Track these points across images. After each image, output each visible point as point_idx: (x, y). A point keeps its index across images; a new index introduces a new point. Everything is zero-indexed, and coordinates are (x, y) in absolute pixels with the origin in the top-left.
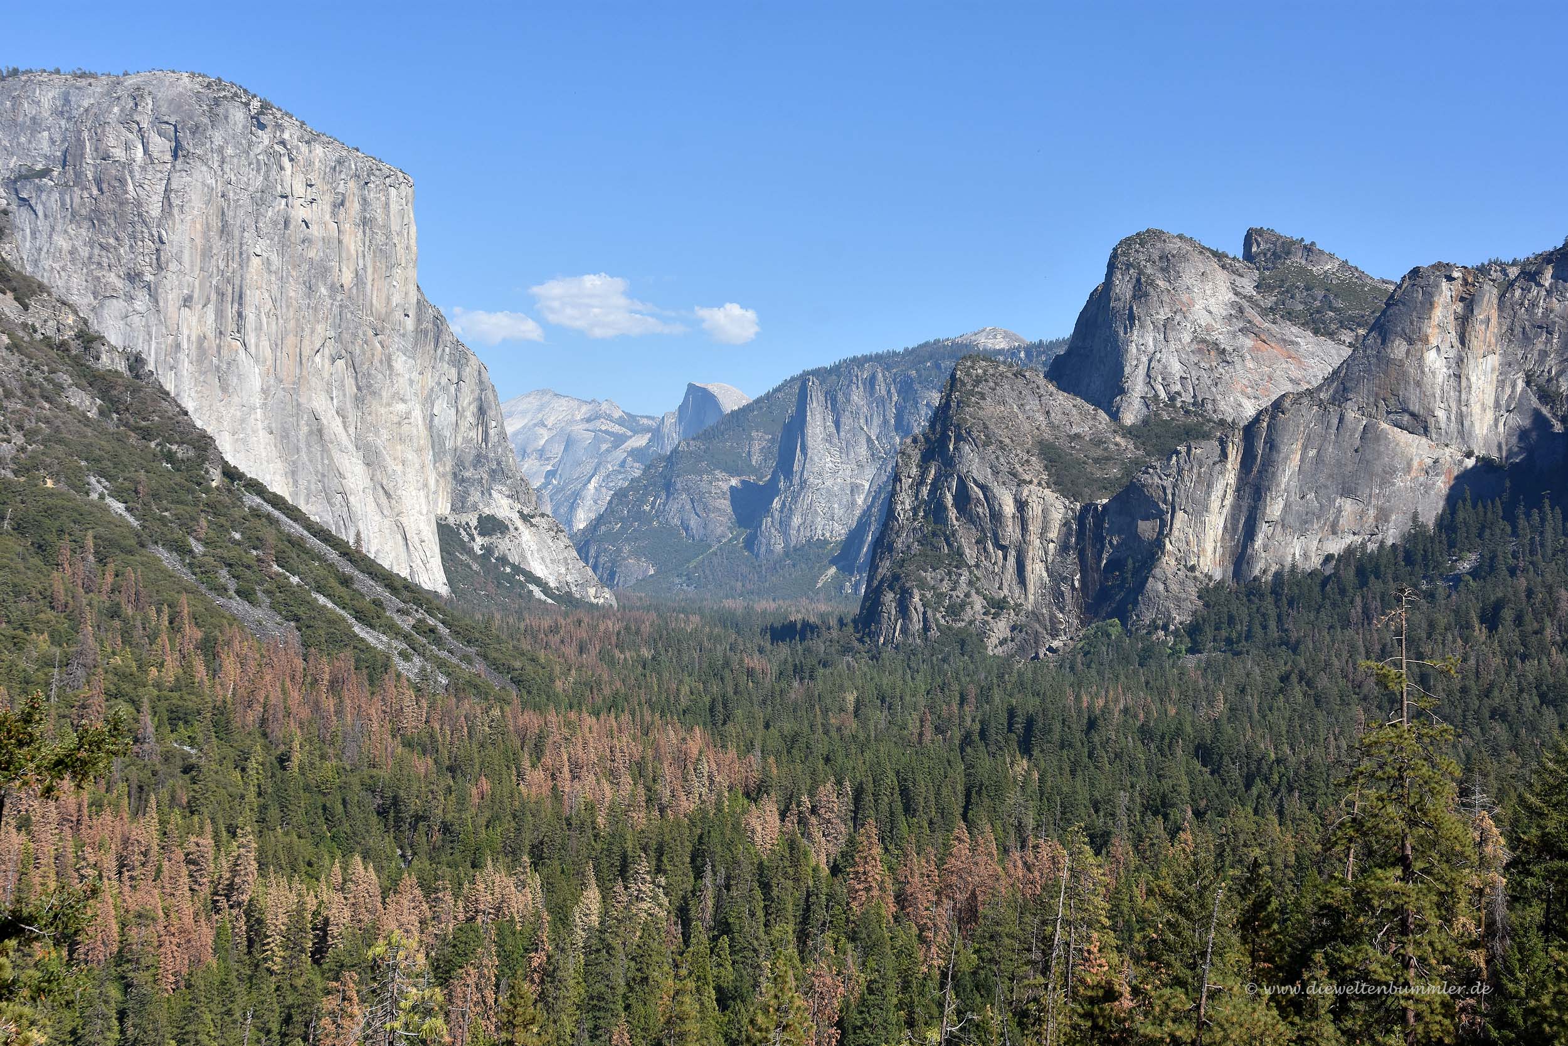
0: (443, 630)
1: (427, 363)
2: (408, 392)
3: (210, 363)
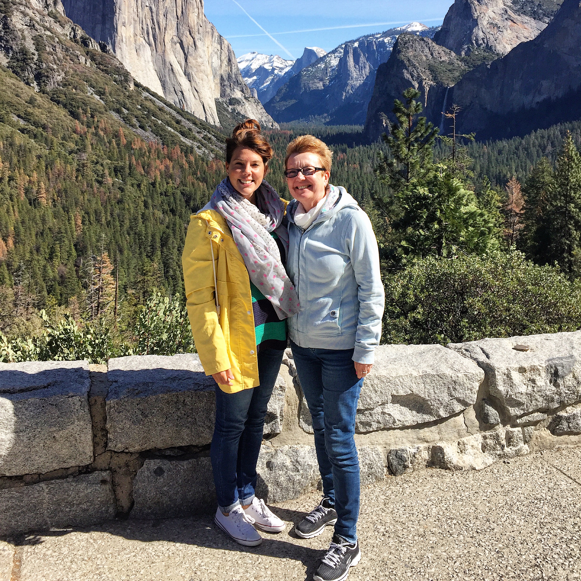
1: (209, 44)
2: (202, 54)
3: (133, 46)
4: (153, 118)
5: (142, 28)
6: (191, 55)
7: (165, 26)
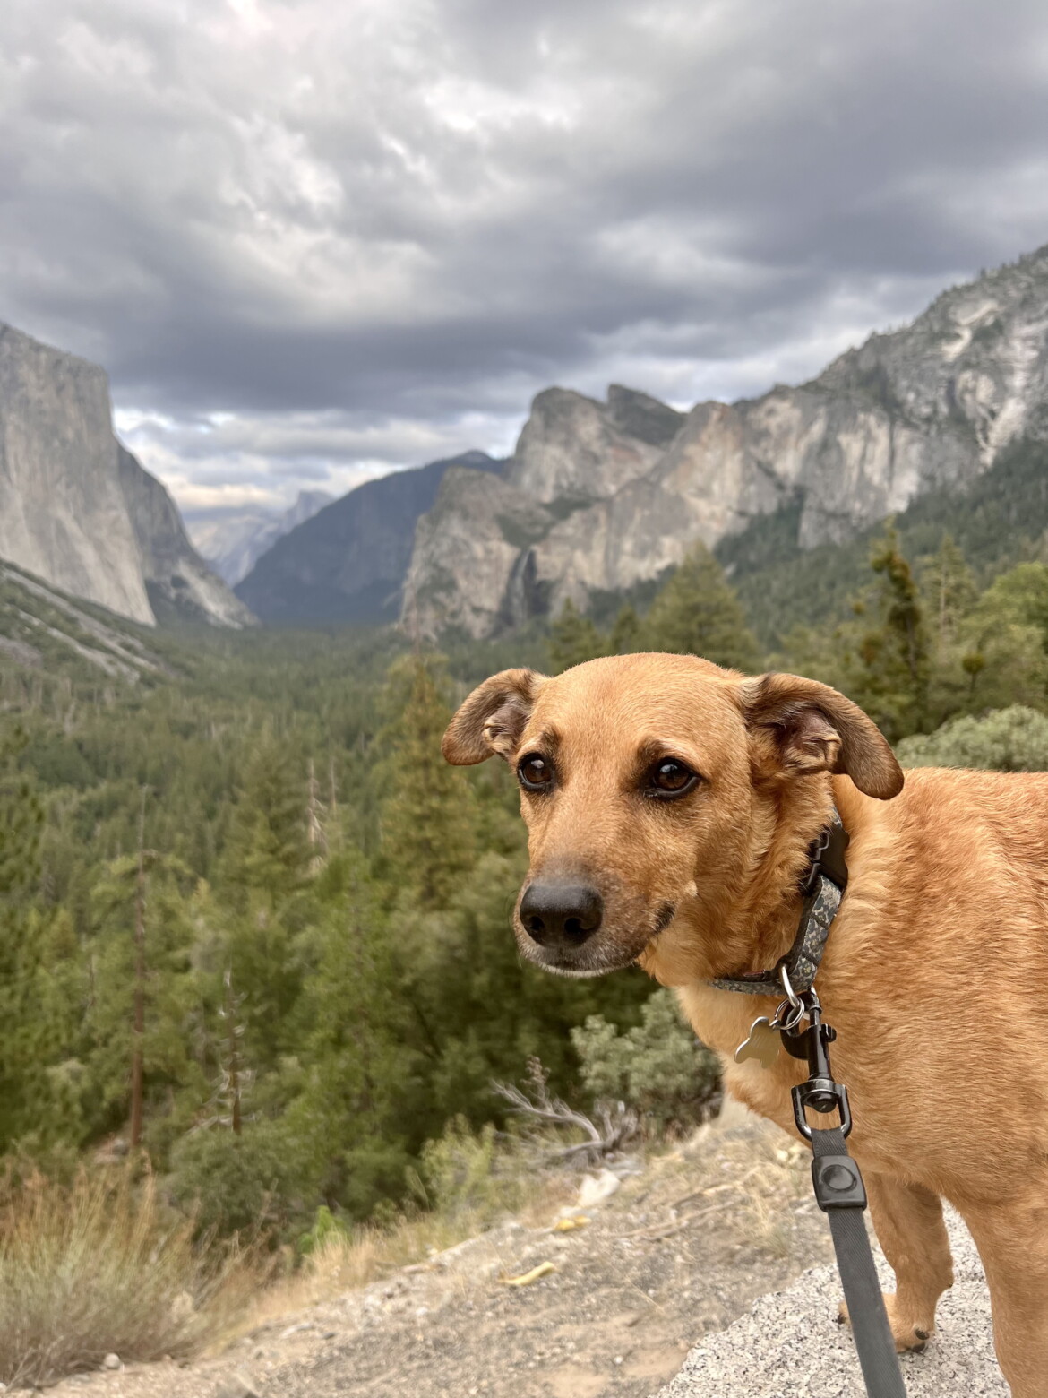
0: (138, 645)
4: (23, 615)
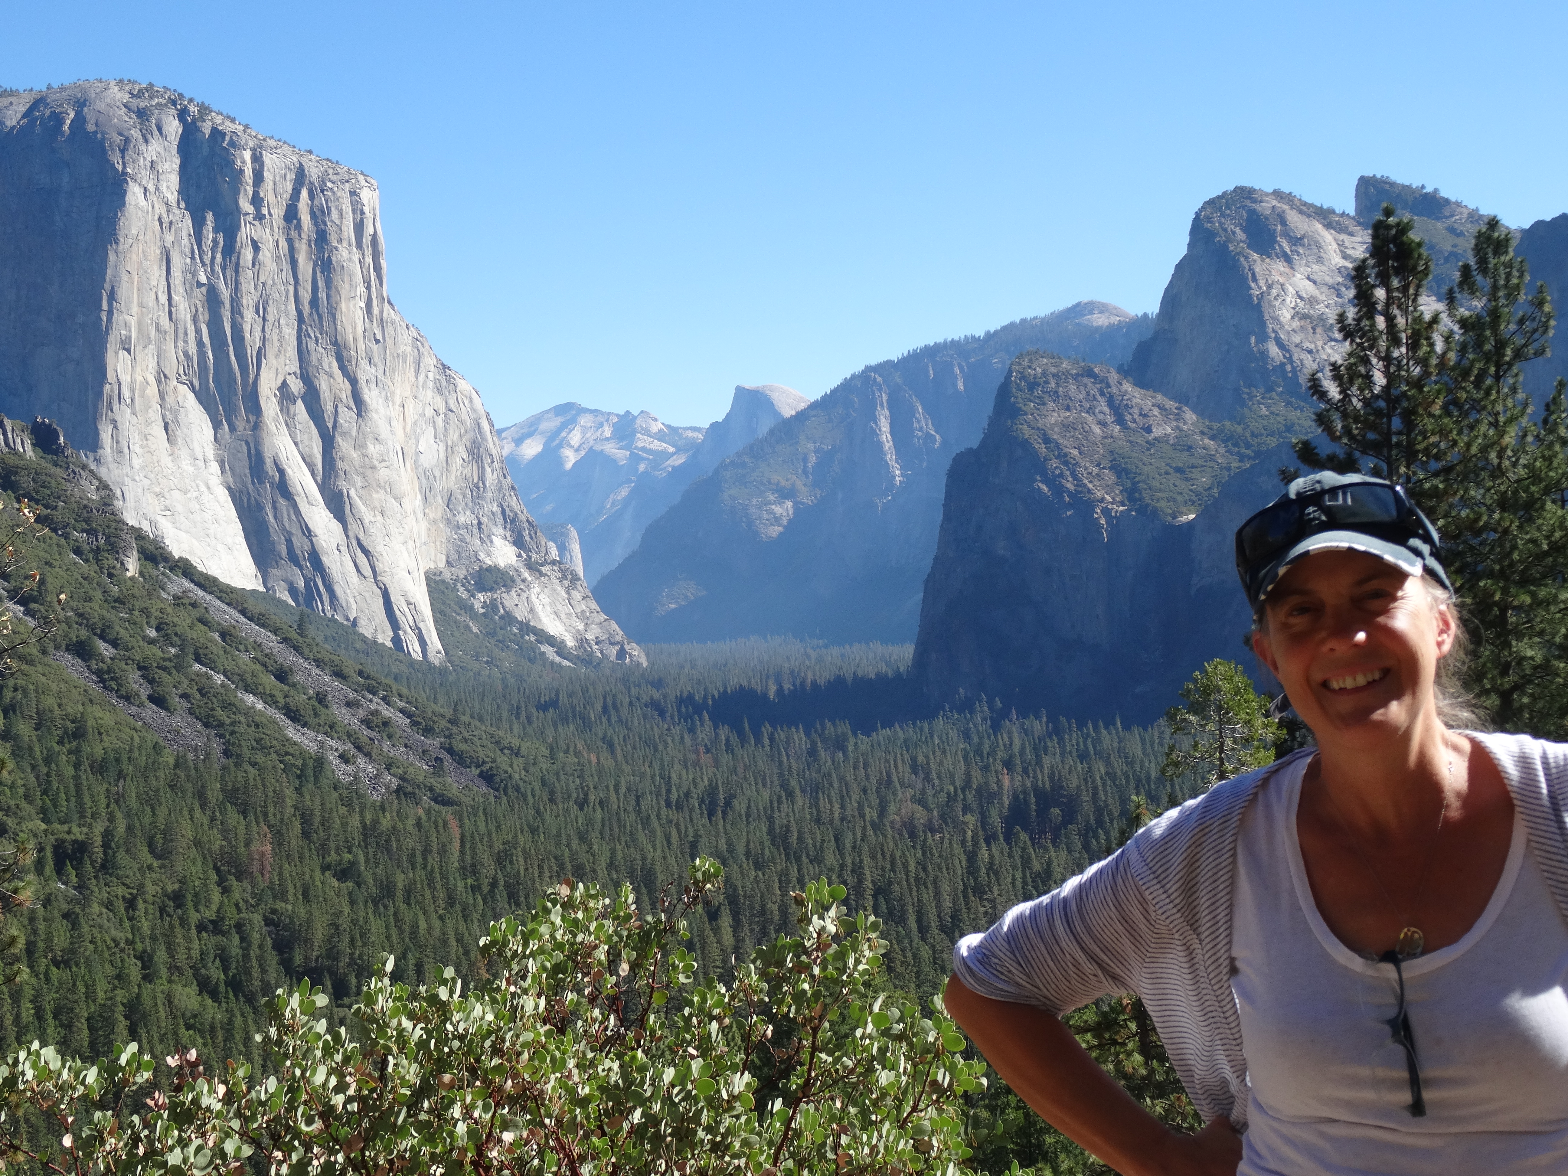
1: (408, 393)
2: (384, 431)
3: (155, 414)
4: (197, 666)
5: (186, 354)
6: (344, 434)
7: (258, 344)
